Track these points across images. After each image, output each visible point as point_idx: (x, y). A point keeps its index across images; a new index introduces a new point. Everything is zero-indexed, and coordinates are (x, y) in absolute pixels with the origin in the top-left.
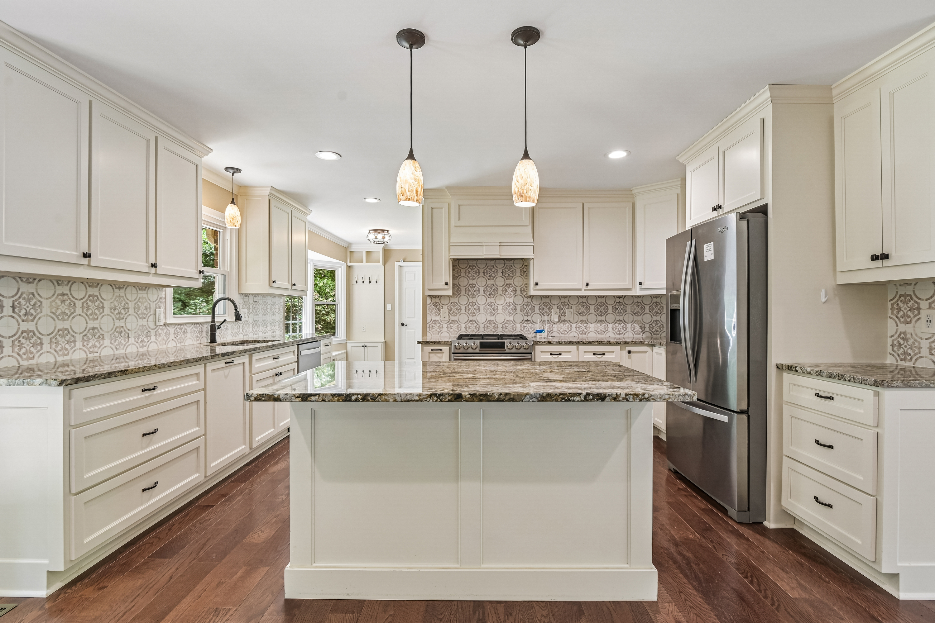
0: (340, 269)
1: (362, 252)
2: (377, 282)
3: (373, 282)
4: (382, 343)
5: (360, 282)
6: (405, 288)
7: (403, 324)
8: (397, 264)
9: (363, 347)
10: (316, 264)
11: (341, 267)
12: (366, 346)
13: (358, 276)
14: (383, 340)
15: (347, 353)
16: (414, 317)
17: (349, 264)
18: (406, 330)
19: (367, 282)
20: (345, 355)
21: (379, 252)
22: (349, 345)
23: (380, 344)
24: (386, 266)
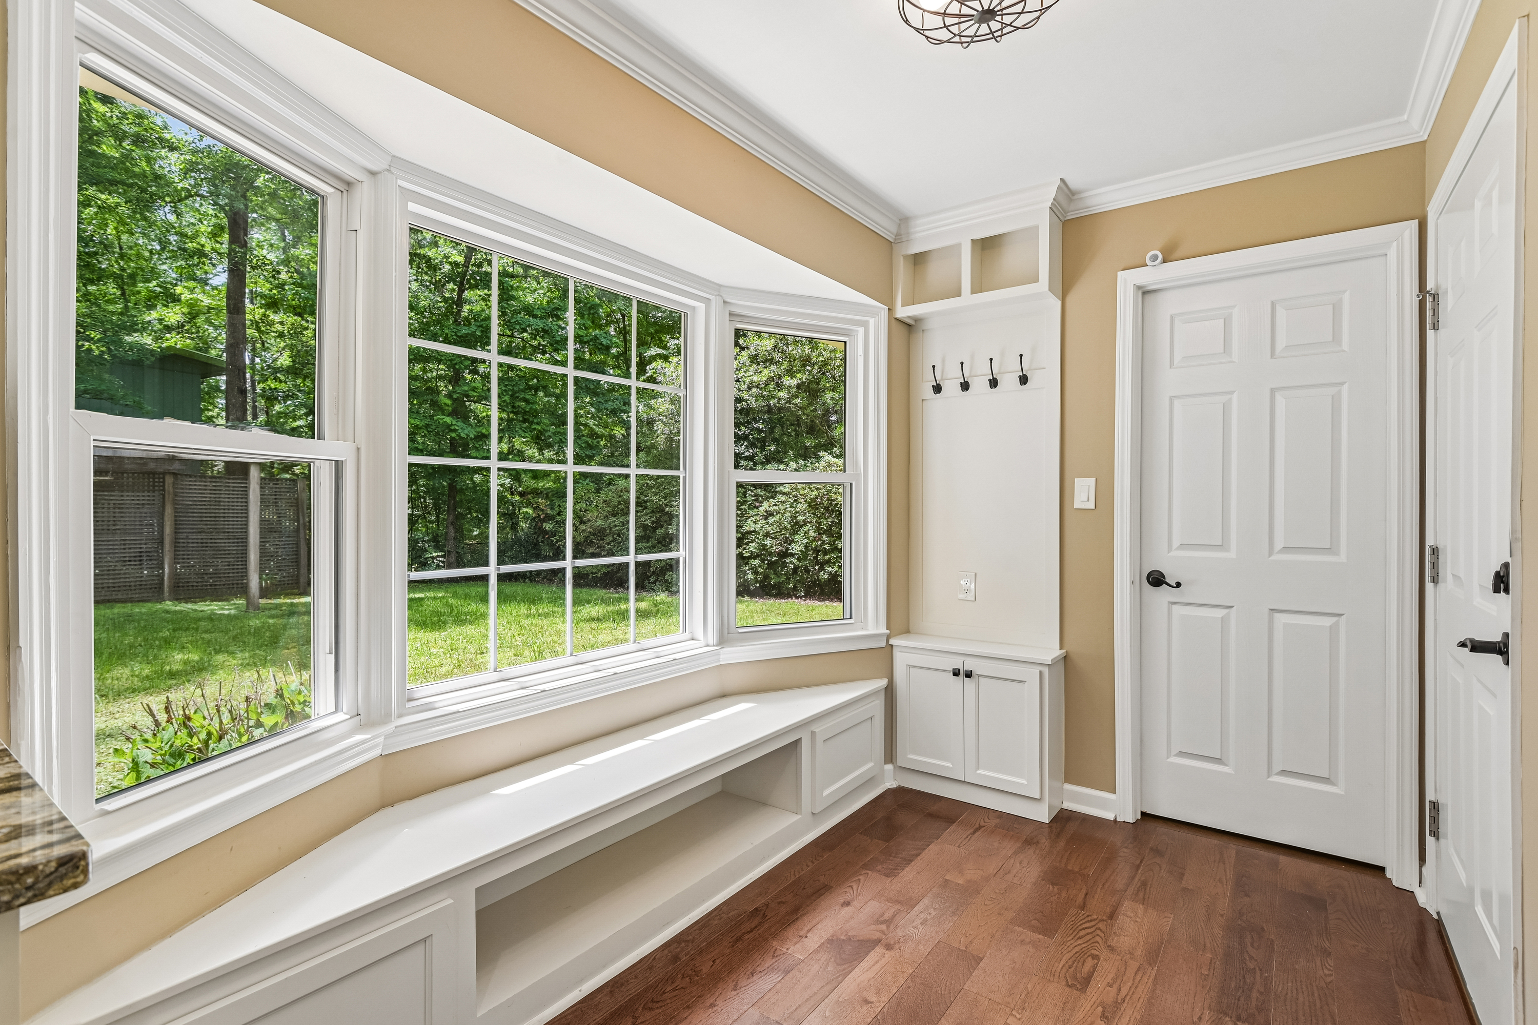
0: (861, 330)
1: (955, 249)
2: (1024, 380)
3: (1009, 381)
4: (1046, 671)
5: (951, 386)
6: (1171, 399)
7: (1156, 580)
8: (1128, 280)
9: (956, 673)
10: (742, 305)
11: (865, 324)
12: (969, 675)
13: (943, 361)
14: (1053, 652)
15: (890, 692)
16: (1222, 547)
17: (903, 312)
18: (1175, 608)
19: (979, 384)
20: (878, 707)
21: (1033, 231)
22: (901, 660)
23: (1036, 671)
24: (1070, 299)
